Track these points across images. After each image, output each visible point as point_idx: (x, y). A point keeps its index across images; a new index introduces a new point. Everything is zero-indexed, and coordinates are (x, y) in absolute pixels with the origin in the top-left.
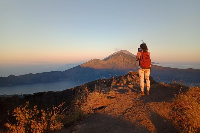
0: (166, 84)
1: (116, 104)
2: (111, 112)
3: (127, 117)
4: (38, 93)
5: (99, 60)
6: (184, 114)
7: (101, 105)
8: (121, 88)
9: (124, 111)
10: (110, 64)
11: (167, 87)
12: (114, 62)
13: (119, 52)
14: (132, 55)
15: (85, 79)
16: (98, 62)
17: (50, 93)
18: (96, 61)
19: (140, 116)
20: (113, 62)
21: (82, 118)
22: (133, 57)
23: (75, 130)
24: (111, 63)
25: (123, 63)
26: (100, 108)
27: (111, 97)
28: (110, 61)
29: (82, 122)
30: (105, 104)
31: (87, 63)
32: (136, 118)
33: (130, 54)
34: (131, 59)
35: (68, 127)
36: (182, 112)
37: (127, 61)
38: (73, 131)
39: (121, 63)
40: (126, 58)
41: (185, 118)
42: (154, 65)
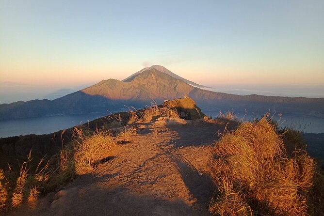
0: (211, 118)
1: (130, 152)
2: (120, 166)
3: (145, 171)
4: (7, 138)
5: (116, 81)
6: (227, 163)
7: (106, 156)
8: (142, 127)
9: (143, 163)
10: (135, 87)
11: (211, 124)
12: (141, 84)
13: (149, 68)
14: (170, 74)
15: (93, 113)
16: (115, 85)
17: (31, 138)
18: (112, 82)
19: (164, 170)
20: (139, 84)
21: (72, 178)
22: (171, 77)
23: (58, 199)
24: (137, 86)
25: (156, 86)
26: (103, 161)
27: (124, 142)
28: (135, 83)
29: (70, 185)
30: (113, 153)
31: (95, 85)
32: (158, 172)
33: (167, 72)
34: (168, 80)
35: (46, 193)
36: (226, 160)
37: (162, 82)
38: (53, 200)
39: (152, 86)
40: (160, 79)
41: (229, 169)
42: (203, 90)
